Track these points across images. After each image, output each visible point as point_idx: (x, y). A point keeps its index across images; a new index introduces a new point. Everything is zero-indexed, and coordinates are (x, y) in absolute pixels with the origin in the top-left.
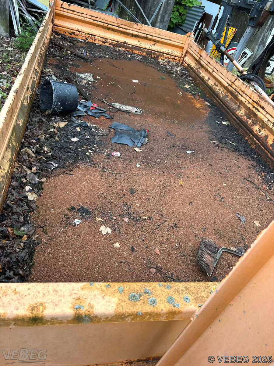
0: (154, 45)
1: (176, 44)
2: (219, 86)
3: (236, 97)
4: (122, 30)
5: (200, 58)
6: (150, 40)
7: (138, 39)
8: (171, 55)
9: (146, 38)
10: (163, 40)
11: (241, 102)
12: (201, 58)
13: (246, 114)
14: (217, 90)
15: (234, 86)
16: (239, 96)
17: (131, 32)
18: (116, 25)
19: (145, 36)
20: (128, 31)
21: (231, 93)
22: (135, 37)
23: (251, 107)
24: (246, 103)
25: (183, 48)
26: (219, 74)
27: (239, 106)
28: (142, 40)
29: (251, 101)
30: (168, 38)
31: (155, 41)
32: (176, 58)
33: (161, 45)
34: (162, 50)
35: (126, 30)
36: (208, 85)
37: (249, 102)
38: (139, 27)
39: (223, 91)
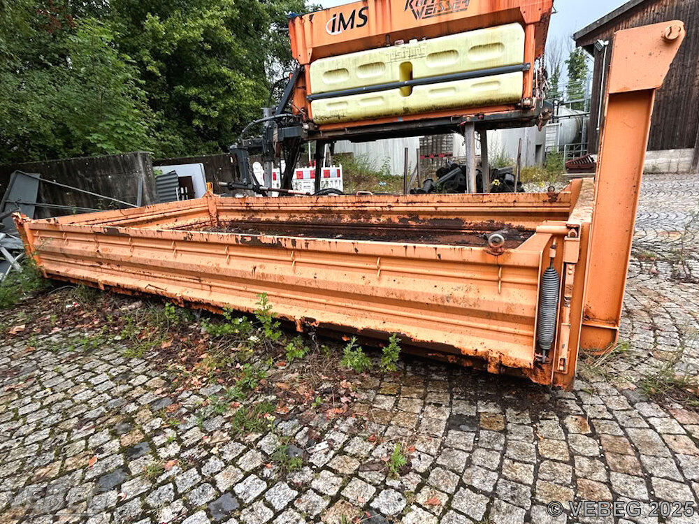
0: (176, 221)
1: (199, 209)
2: (297, 215)
3: (330, 212)
4: (133, 220)
5: (247, 207)
6: (170, 217)
7: (156, 223)
8: (201, 224)
9: (165, 218)
10: (184, 212)
11: (340, 212)
12: (250, 205)
13: (352, 218)
14: (299, 219)
15: (319, 205)
16: (333, 209)
17: (145, 218)
18: (124, 218)
19: (163, 215)
20: (141, 219)
21: (320, 212)
22: (151, 222)
23: (355, 208)
24: (347, 208)
25: (208, 211)
26: (290, 205)
27: (339, 217)
28: (161, 221)
29: (350, 205)
30: (189, 207)
31: (175, 216)
32: (207, 223)
33: (183, 217)
34: (189, 223)
35: (138, 219)
36: (282, 223)
37: (349, 207)
38: (151, 210)
39: (307, 216)
